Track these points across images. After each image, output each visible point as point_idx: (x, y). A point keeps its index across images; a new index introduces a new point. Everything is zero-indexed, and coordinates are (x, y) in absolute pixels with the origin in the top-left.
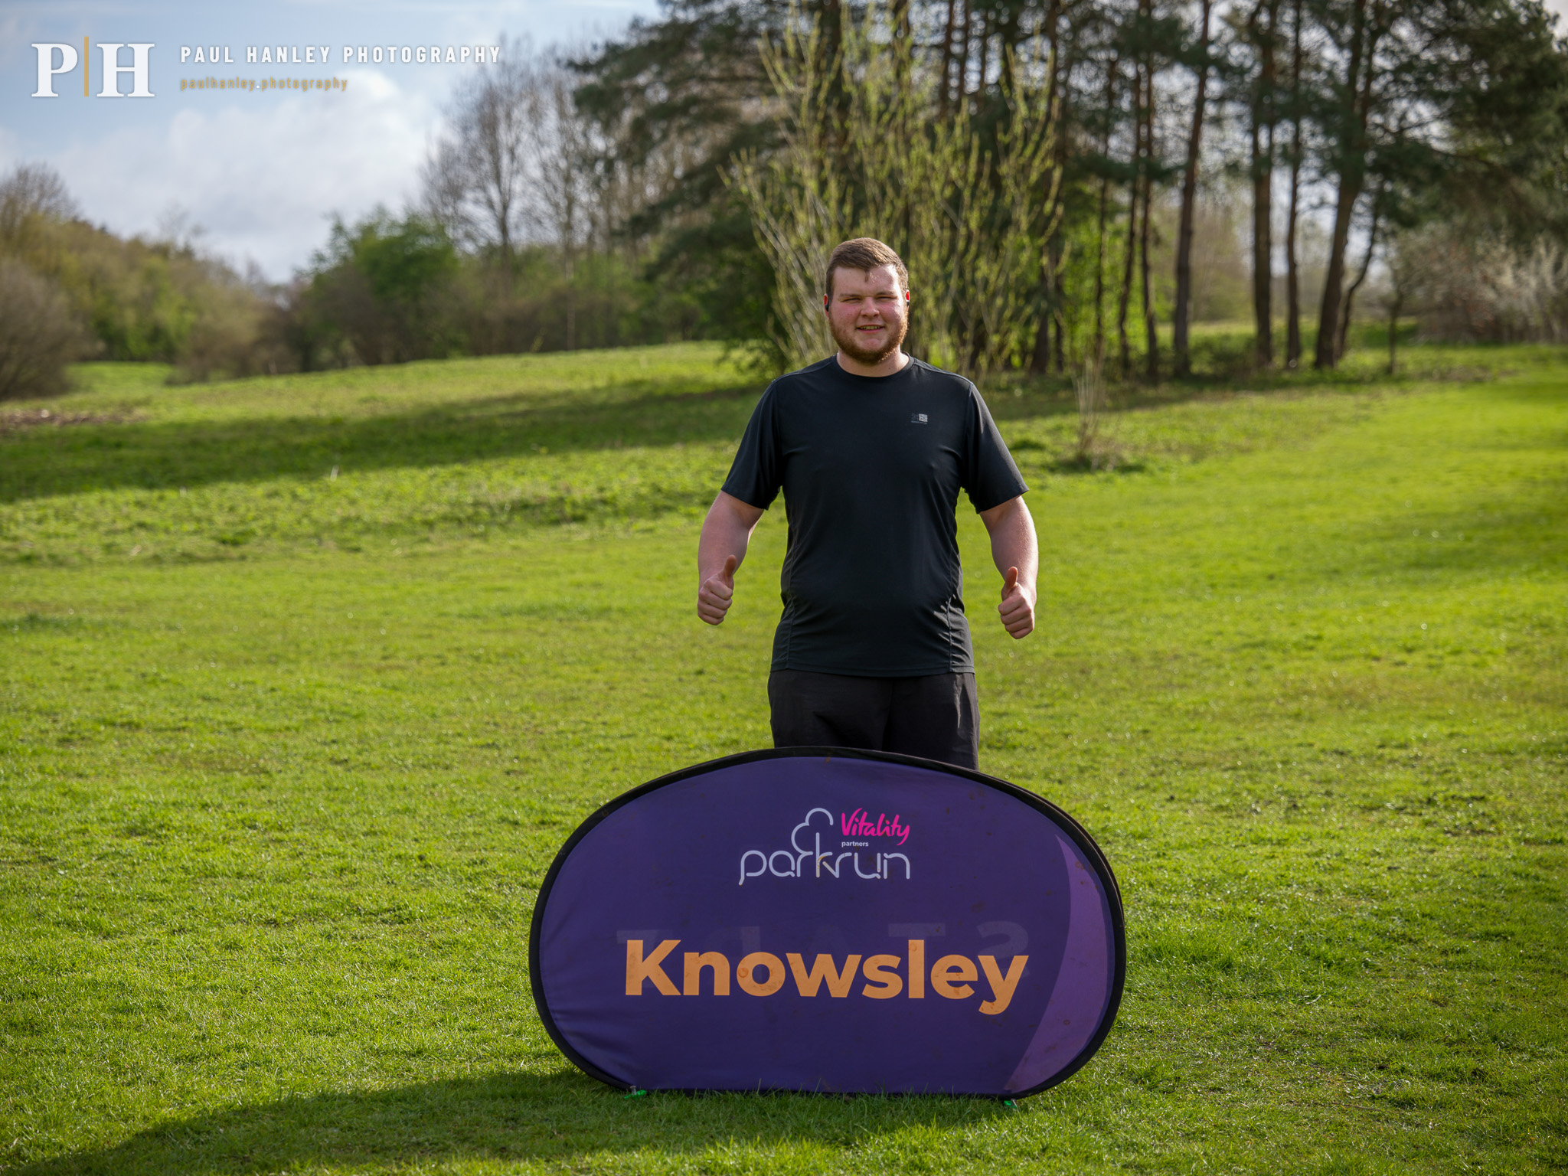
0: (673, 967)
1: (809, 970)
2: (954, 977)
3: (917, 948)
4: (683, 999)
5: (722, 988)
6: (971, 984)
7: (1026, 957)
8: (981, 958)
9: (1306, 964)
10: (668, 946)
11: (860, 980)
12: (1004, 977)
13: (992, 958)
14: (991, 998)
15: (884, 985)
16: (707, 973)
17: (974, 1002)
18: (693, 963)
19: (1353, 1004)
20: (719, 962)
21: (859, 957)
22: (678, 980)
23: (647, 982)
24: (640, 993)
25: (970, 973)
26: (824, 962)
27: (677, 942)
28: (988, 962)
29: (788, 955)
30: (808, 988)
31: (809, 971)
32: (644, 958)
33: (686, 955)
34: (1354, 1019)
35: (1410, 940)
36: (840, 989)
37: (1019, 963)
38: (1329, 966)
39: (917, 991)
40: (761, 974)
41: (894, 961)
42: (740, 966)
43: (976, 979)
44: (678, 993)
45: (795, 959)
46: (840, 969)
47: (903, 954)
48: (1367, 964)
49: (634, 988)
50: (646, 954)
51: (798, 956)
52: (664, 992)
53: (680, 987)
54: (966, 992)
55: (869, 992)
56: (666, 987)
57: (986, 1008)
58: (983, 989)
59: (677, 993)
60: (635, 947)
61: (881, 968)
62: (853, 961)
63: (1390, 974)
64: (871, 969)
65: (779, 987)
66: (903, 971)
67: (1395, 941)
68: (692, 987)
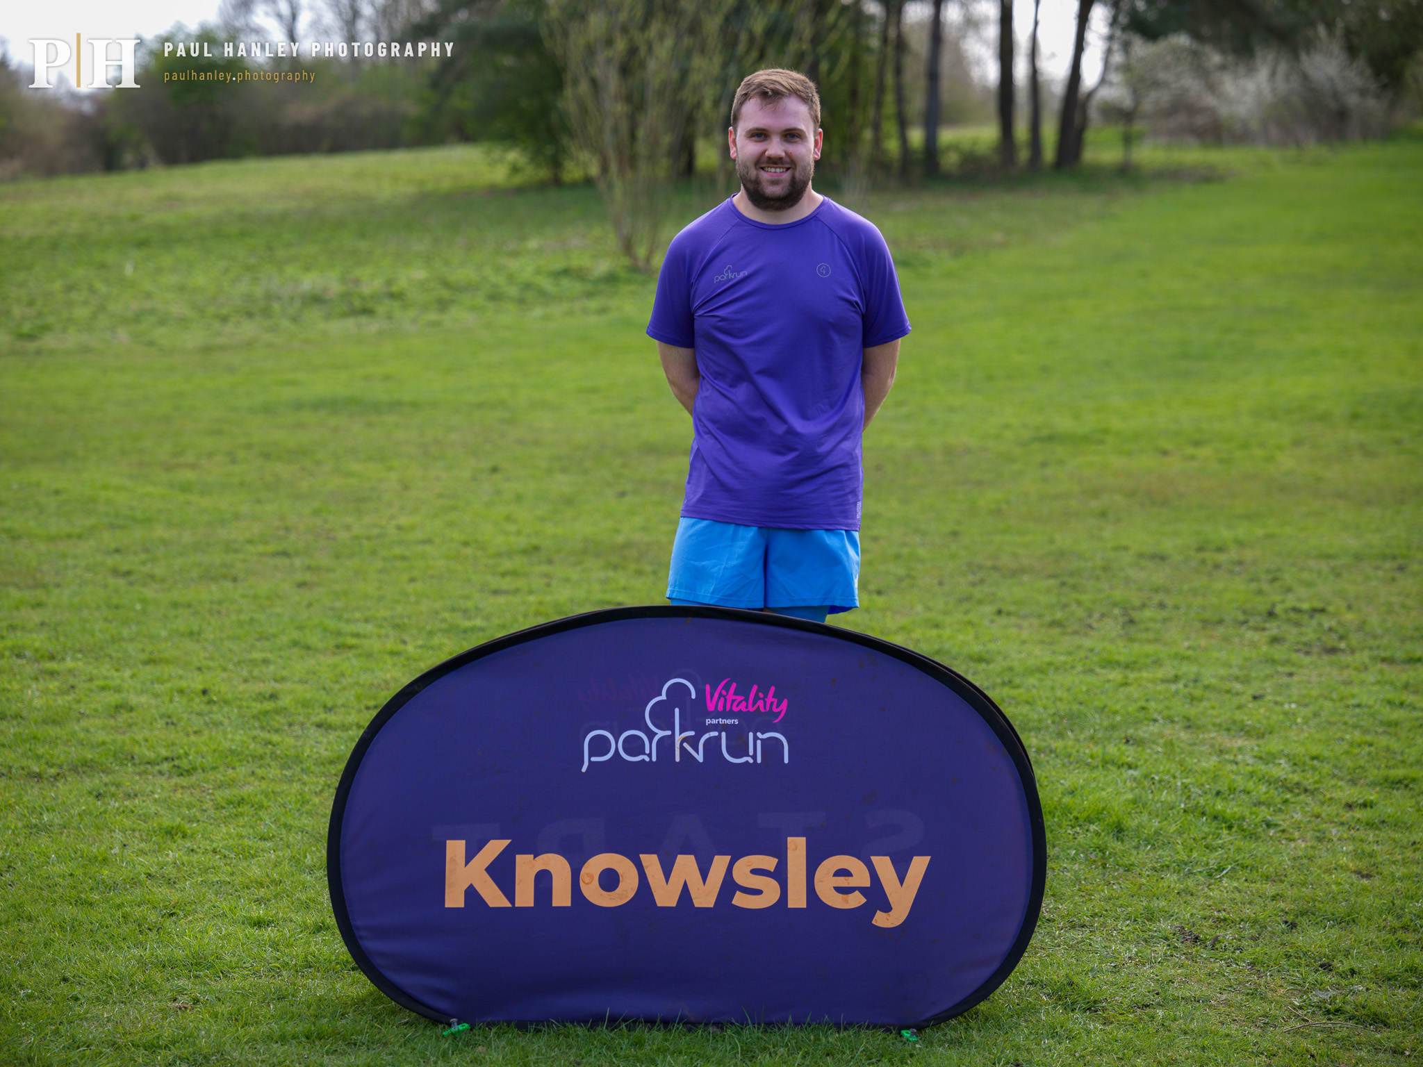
0: (502, 872)
1: (667, 872)
2: (842, 882)
3: (797, 847)
4: (514, 912)
5: (561, 897)
6: (862, 890)
7: (928, 859)
8: (873, 858)
9: (1203, 826)
10: (495, 848)
11: (729, 886)
12: (902, 880)
13: (887, 859)
14: (887, 908)
15: (758, 892)
16: (543, 880)
17: (866, 912)
18: (526, 867)
19: (1267, 878)
20: (557, 865)
21: (727, 858)
22: (508, 888)
23: (471, 893)
24: (462, 905)
25: (861, 877)
26: (686, 865)
27: (509, 841)
28: (883, 865)
29: (644, 858)
30: (665, 896)
31: (667, 874)
32: (467, 861)
33: (518, 857)
34: (1274, 898)
35: (1306, 791)
36: (705, 897)
37: (919, 865)
38: (1230, 828)
39: (797, 900)
40: (609, 880)
41: (770, 863)
42: (584, 871)
43: (867, 884)
44: (510, 906)
45: (651, 862)
46: (704, 875)
47: (781, 854)
48: (1269, 825)
49: (454, 899)
50: (469, 858)
51: (655, 857)
52: (491, 905)
53: (510, 896)
54: (857, 900)
55: (740, 900)
56: (494, 897)
57: (881, 920)
58: (876, 897)
59: (506, 903)
60: (455, 849)
61: (756, 872)
62: (720, 863)
63: (1296, 835)
64: (743, 871)
65: (631, 895)
66: (780, 874)
67: (1291, 791)
68: (525, 897)
